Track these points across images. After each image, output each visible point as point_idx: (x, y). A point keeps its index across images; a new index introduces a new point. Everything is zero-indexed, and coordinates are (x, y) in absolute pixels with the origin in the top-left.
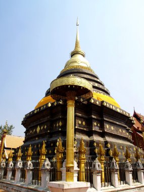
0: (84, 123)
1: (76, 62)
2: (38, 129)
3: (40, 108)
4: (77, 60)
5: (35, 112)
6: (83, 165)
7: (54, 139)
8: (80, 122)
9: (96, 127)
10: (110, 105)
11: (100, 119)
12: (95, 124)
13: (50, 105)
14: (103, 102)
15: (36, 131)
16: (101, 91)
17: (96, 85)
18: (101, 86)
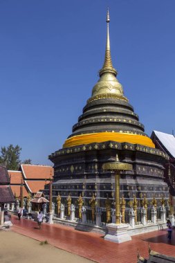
1: (106, 87)
2: (72, 169)
3: (73, 149)
4: (108, 85)
10: (143, 147)
11: (133, 161)
14: (136, 145)
15: (69, 170)
16: (135, 129)
17: (130, 121)
18: (135, 122)
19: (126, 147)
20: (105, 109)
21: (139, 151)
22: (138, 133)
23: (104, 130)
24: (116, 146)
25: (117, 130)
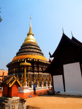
0: (31, 68)
1: (29, 39)
2: (14, 69)
3: (15, 61)
4: (30, 38)
5: (13, 63)
6: (29, 83)
7: (21, 74)
8: (30, 68)
9: (36, 69)
10: (41, 60)
11: (37, 66)
12: (36, 68)
13: (19, 61)
14: (38, 60)
15: (13, 70)
16: (39, 54)
17: (37, 51)
18: (39, 51)
19: (34, 60)
20: (28, 47)
21: (40, 62)
22: (40, 55)
23: (27, 54)
24: (30, 60)
25: (32, 54)
